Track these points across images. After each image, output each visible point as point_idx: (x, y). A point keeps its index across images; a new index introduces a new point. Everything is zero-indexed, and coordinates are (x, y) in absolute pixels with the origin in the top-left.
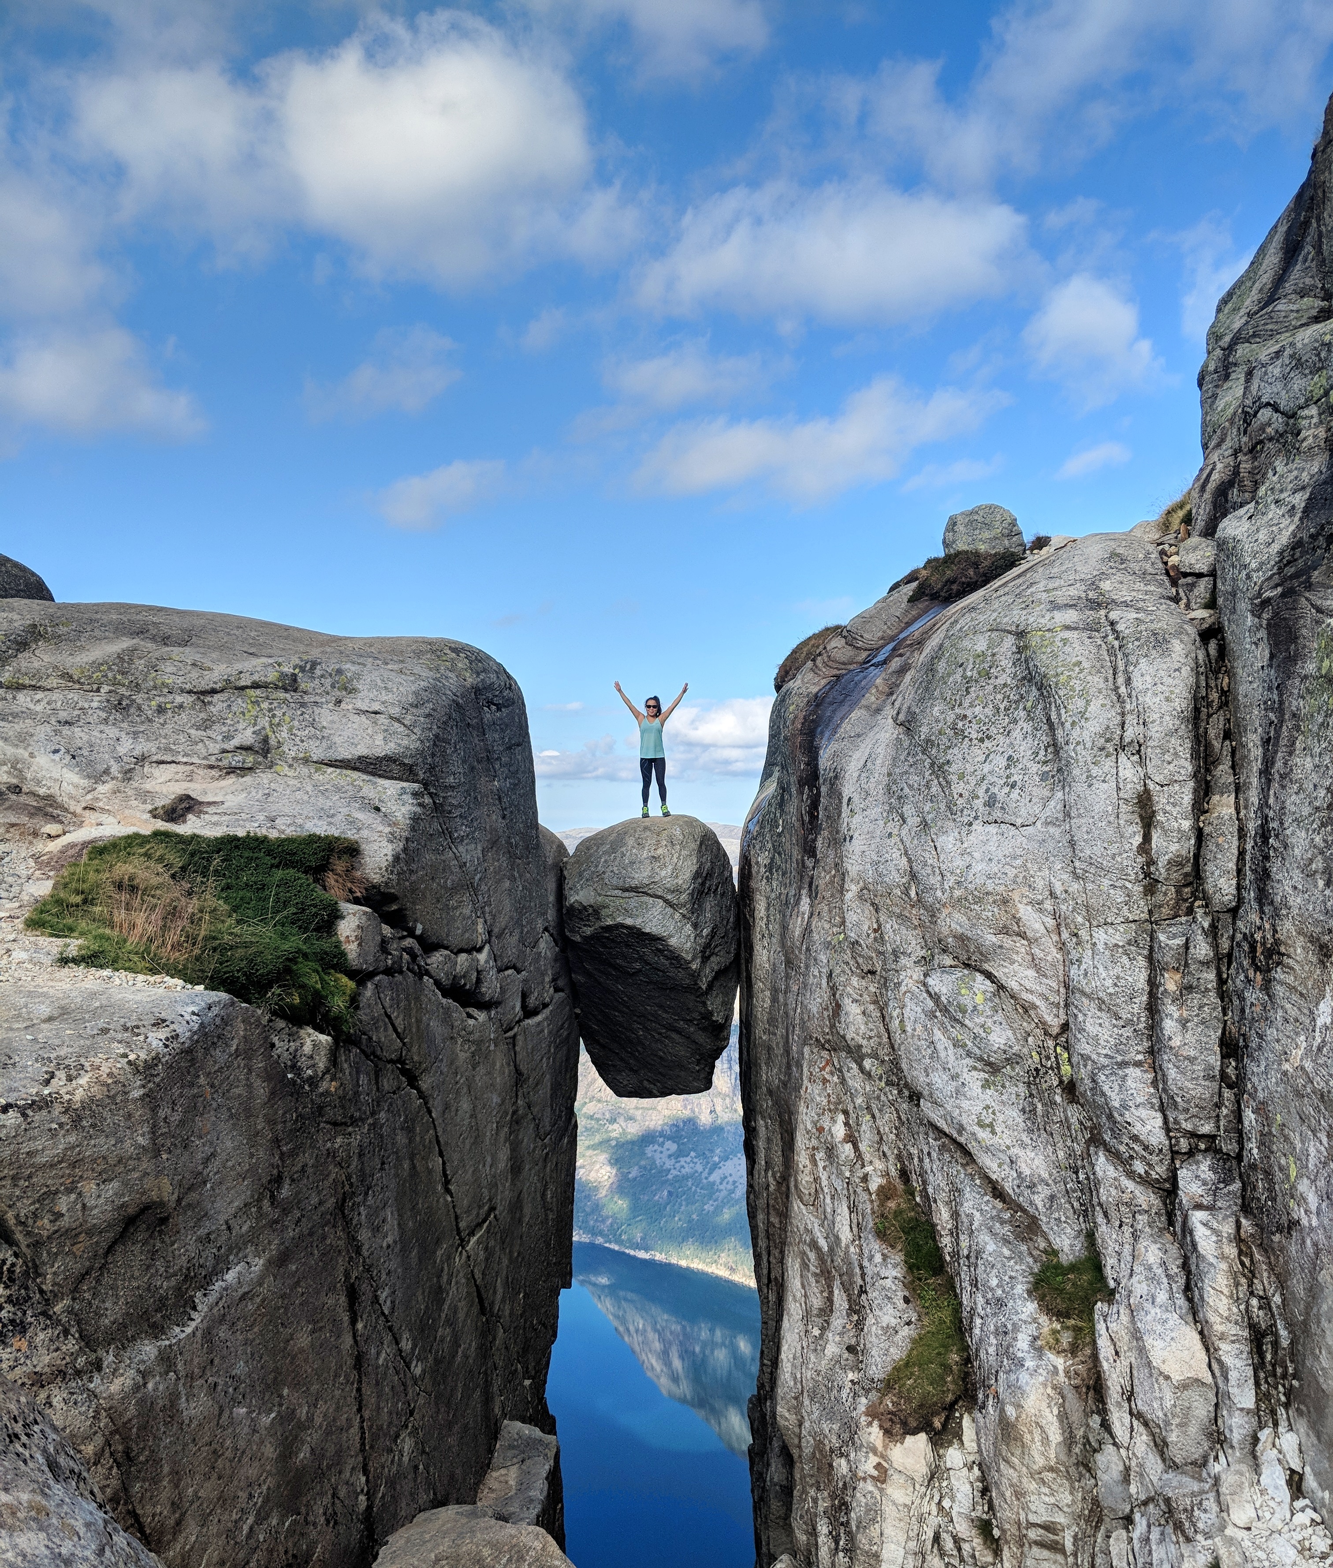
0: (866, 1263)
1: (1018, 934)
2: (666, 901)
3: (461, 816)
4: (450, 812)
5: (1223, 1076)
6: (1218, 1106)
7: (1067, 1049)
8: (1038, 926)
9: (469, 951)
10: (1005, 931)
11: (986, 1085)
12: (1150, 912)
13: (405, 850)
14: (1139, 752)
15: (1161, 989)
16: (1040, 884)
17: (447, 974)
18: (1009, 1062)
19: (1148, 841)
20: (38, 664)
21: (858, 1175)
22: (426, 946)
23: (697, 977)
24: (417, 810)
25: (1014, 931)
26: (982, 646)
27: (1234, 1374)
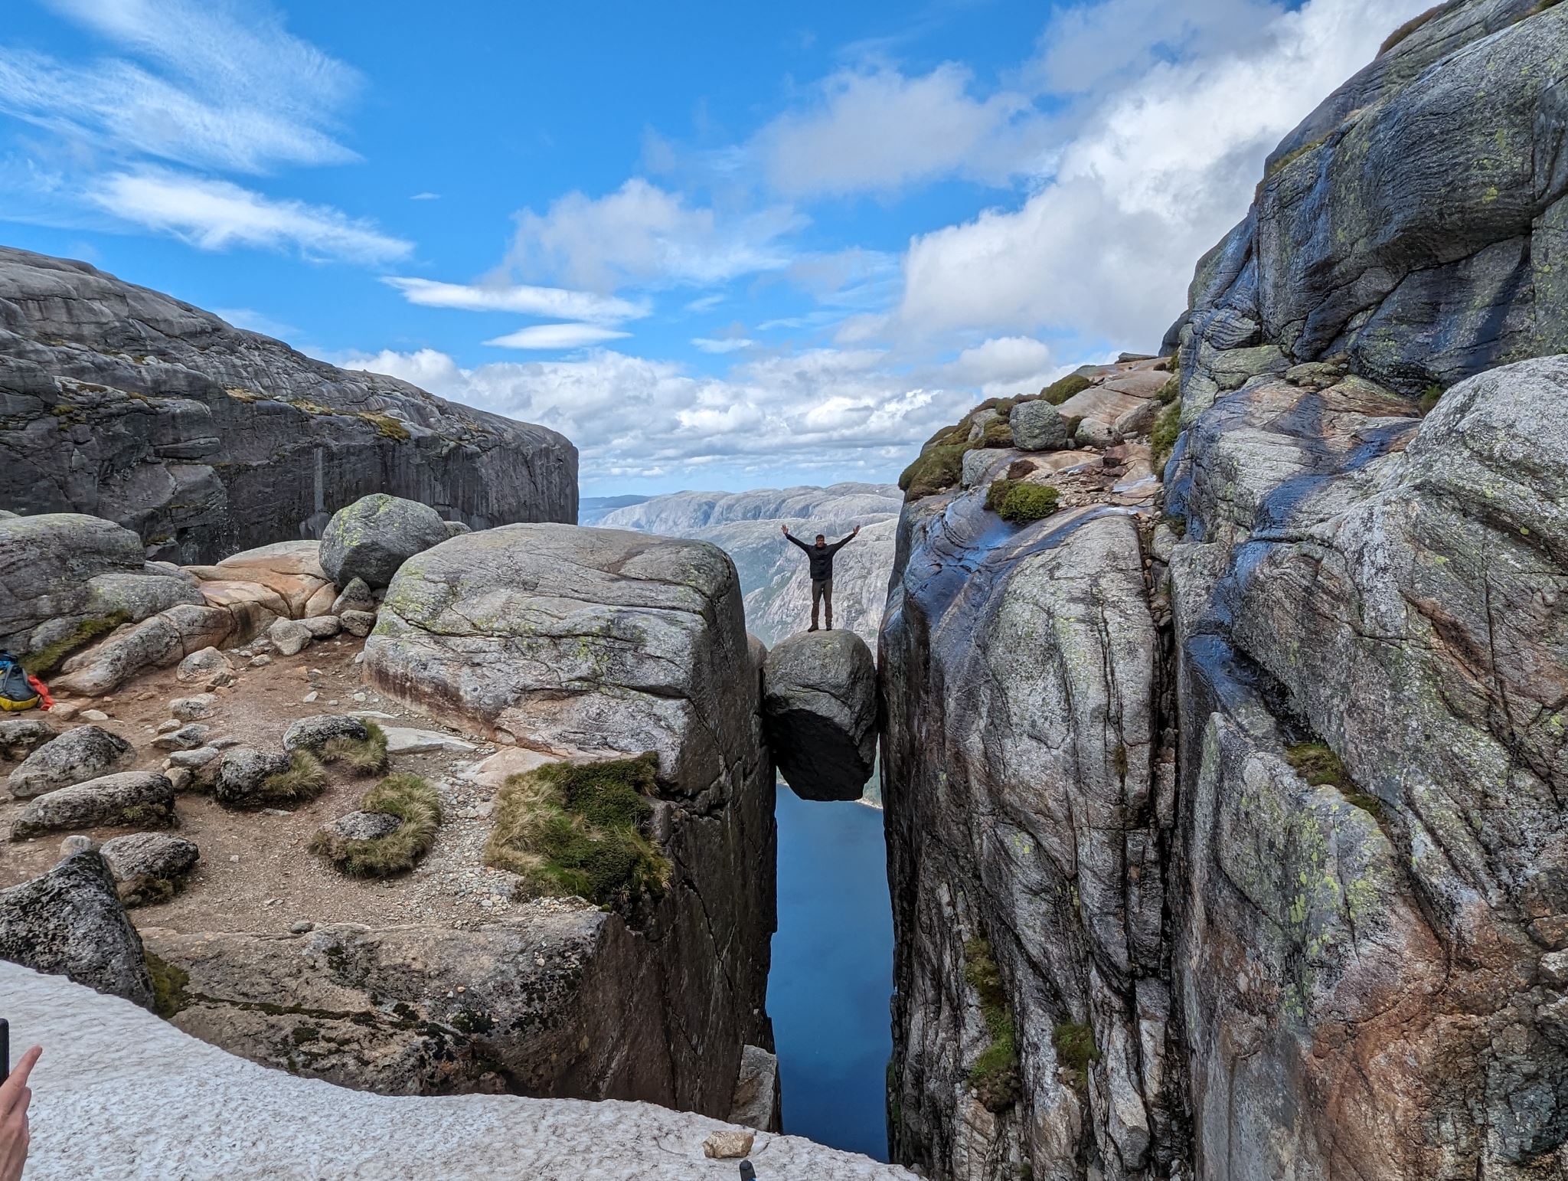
0: (960, 991)
1: (1049, 816)
2: (831, 694)
5: (1164, 932)
6: (1160, 951)
7: (1077, 888)
8: (1060, 814)
9: (715, 781)
10: (1041, 812)
11: (1030, 902)
12: (1124, 824)
14: (1118, 723)
15: (1129, 875)
16: (1061, 790)
18: (1043, 890)
19: (1122, 781)
20: (455, 617)
21: (956, 928)
22: (693, 798)
23: (852, 738)
24: (686, 720)
25: (1047, 813)
26: (1027, 615)
27: (1160, 1126)
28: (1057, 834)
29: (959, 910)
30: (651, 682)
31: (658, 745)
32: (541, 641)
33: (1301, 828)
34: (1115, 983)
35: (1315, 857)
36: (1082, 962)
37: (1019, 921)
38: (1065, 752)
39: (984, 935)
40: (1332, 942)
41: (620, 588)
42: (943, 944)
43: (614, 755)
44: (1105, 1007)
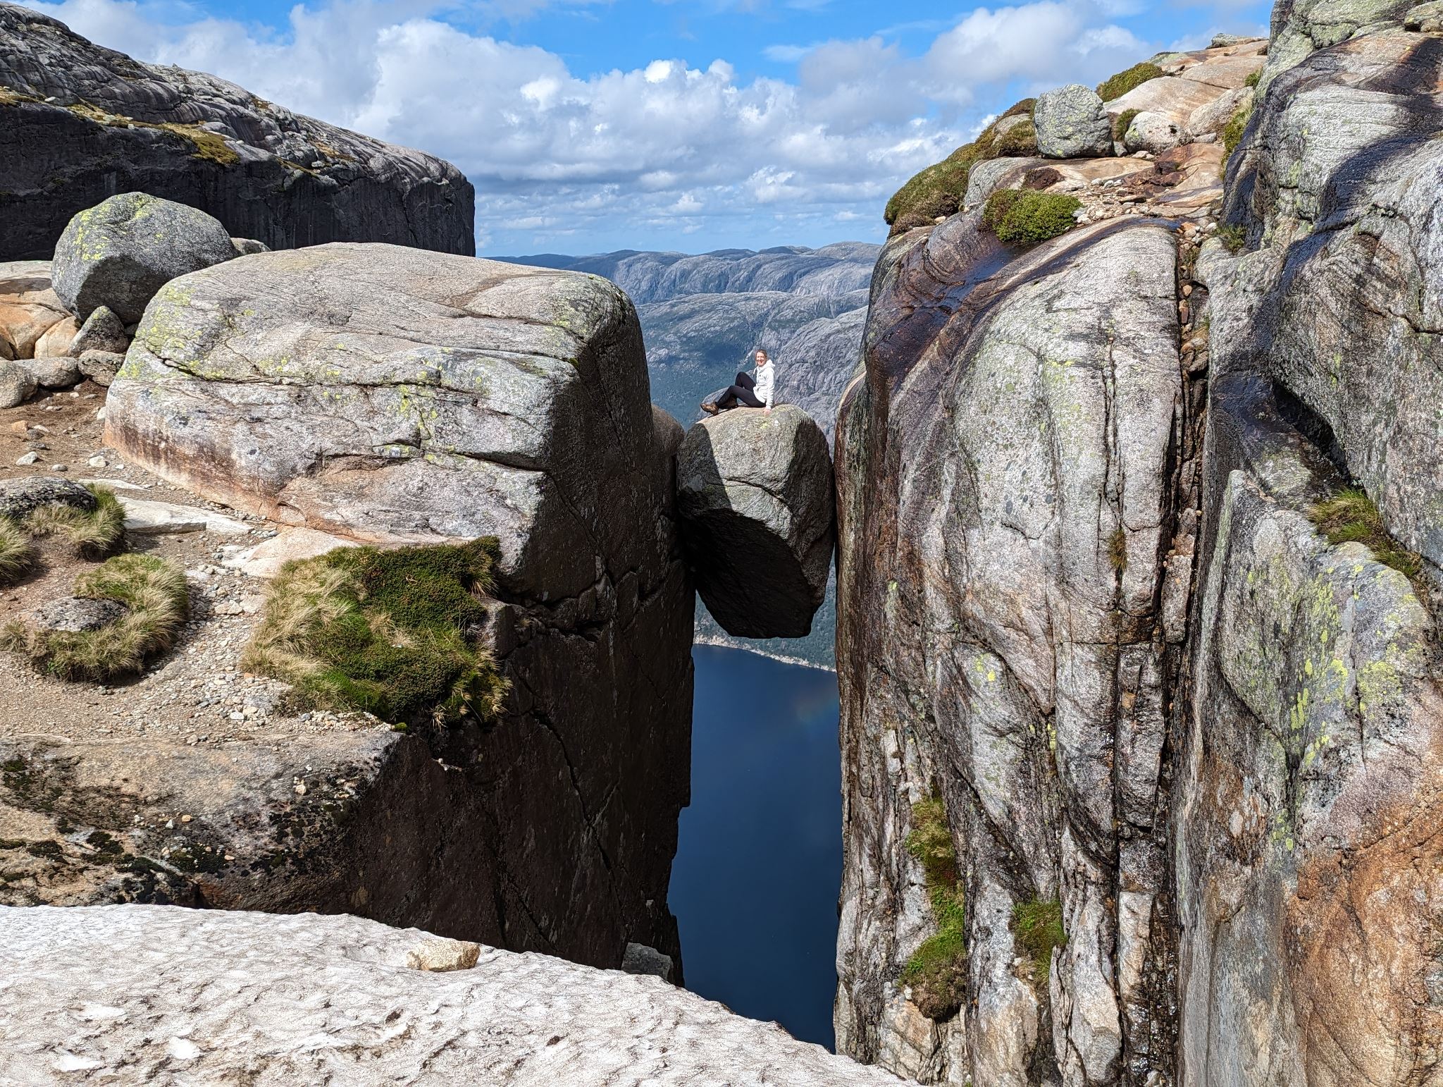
0: (901, 867)
1: (1021, 630)
2: (765, 489)
5: (1161, 779)
6: (1155, 804)
7: (1055, 727)
8: (1037, 627)
9: (588, 589)
10: (1012, 625)
11: (994, 746)
12: (1117, 637)
13: (532, 539)
14: (1117, 499)
15: (1120, 705)
16: (1039, 594)
17: (570, 618)
18: (1012, 730)
19: (1119, 579)
20: (230, 356)
21: (902, 787)
22: (552, 605)
23: (793, 551)
24: (540, 498)
25: (1019, 626)
26: (1010, 360)
27: (1135, 1027)
28: (1033, 655)
29: (908, 762)
30: (494, 447)
31: (499, 531)
32: (347, 391)
33: (1313, 598)
34: (1093, 846)
35: (1324, 637)
36: (1055, 825)
37: (978, 772)
38: (1046, 542)
39: (937, 794)
40: (1332, 745)
41: (463, 326)
42: (886, 808)
43: (436, 540)
44: (1078, 877)
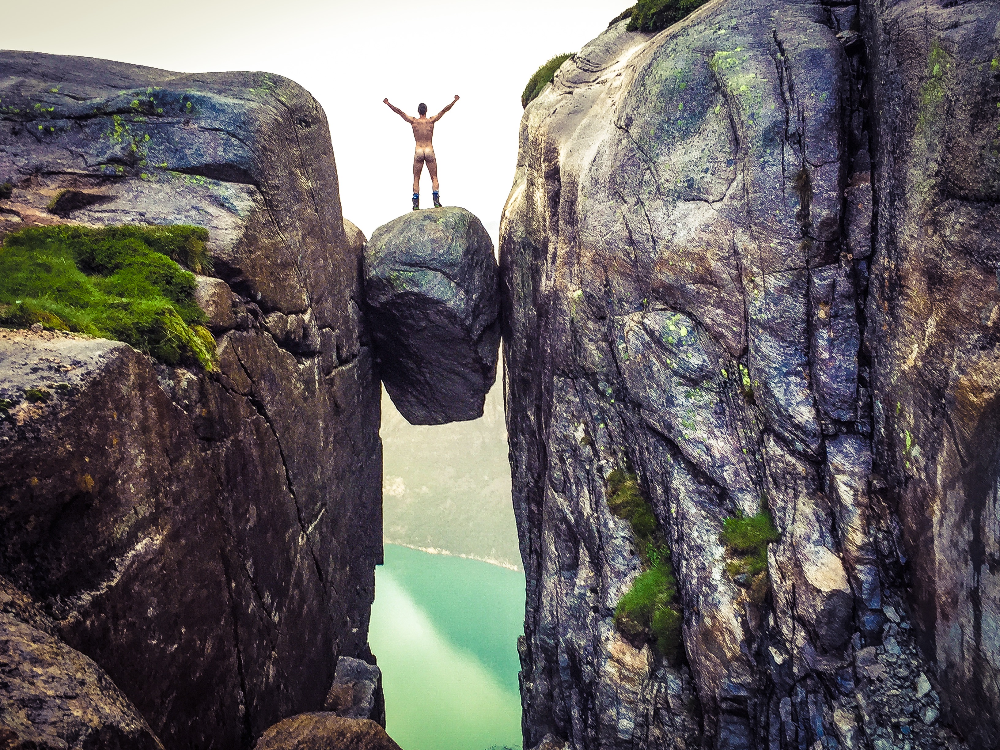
0: (603, 529)
1: (711, 283)
2: (444, 273)
3: (285, 210)
4: (277, 206)
5: (860, 378)
6: (856, 400)
7: (746, 366)
8: (725, 276)
9: (296, 313)
10: (701, 280)
11: (689, 395)
12: (807, 262)
13: (245, 235)
14: (799, 142)
15: (815, 318)
16: (726, 245)
17: (282, 330)
18: (704, 377)
22: (264, 309)
23: (469, 330)
24: (253, 205)
25: (708, 280)
27: (866, 586)
28: (722, 303)
29: (599, 445)
30: (206, 160)
34: (800, 448)
37: (676, 424)
38: (731, 199)
39: (630, 465)
42: (580, 492)
44: (788, 477)
